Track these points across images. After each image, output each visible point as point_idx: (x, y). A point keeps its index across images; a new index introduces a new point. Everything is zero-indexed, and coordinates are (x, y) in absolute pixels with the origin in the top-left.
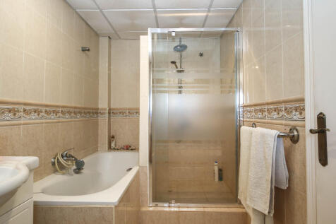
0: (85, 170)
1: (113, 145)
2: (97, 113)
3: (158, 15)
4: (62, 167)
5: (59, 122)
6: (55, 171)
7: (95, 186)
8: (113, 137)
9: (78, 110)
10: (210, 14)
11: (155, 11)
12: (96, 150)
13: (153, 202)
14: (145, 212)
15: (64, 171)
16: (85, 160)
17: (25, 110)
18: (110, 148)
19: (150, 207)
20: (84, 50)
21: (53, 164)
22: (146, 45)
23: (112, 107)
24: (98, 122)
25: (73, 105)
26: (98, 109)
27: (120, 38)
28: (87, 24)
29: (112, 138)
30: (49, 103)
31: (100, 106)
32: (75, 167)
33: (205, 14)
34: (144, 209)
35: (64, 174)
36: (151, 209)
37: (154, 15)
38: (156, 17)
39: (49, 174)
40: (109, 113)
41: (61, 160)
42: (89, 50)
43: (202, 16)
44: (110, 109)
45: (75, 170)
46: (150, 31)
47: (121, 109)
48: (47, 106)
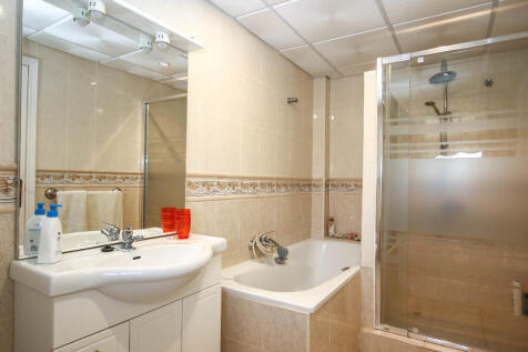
0: (290, 261)
1: (331, 231)
2: (309, 185)
3: (397, 33)
4: (261, 254)
5: (257, 198)
6: (253, 257)
7: (303, 282)
8: (332, 220)
9: (284, 182)
10: (499, 9)
11: (391, 29)
12: (307, 236)
13: (382, 322)
14: (368, 335)
15: (262, 259)
16: (290, 248)
17: (219, 184)
18: (327, 234)
19: (377, 331)
20: (290, 102)
21: (251, 248)
22: (373, 85)
23: (331, 176)
24: (311, 198)
25: (276, 175)
26: (311, 180)
27: (342, 76)
28: (295, 65)
29: (330, 221)
30: (245, 174)
31: (314, 176)
32: (276, 255)
33: (488, 12)
34: (366, 330)
35: (263, 262)
36: (379, 333)
37: (389, 34)
38: (394, 36)
39: (245, 260)
40: (327, 186)
41: (259, 245)
42: (296, 101)
43: (483, 17)
44: (328, 180)
45: (276, 259)
46: (380, 62)
47: (344, 180)
48: (243, 178)
